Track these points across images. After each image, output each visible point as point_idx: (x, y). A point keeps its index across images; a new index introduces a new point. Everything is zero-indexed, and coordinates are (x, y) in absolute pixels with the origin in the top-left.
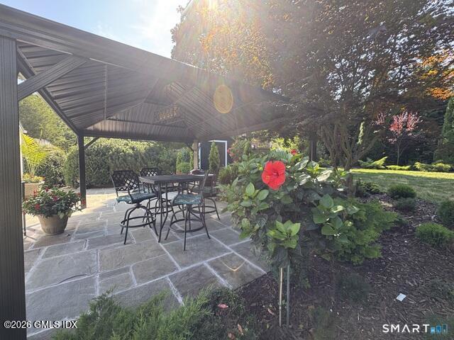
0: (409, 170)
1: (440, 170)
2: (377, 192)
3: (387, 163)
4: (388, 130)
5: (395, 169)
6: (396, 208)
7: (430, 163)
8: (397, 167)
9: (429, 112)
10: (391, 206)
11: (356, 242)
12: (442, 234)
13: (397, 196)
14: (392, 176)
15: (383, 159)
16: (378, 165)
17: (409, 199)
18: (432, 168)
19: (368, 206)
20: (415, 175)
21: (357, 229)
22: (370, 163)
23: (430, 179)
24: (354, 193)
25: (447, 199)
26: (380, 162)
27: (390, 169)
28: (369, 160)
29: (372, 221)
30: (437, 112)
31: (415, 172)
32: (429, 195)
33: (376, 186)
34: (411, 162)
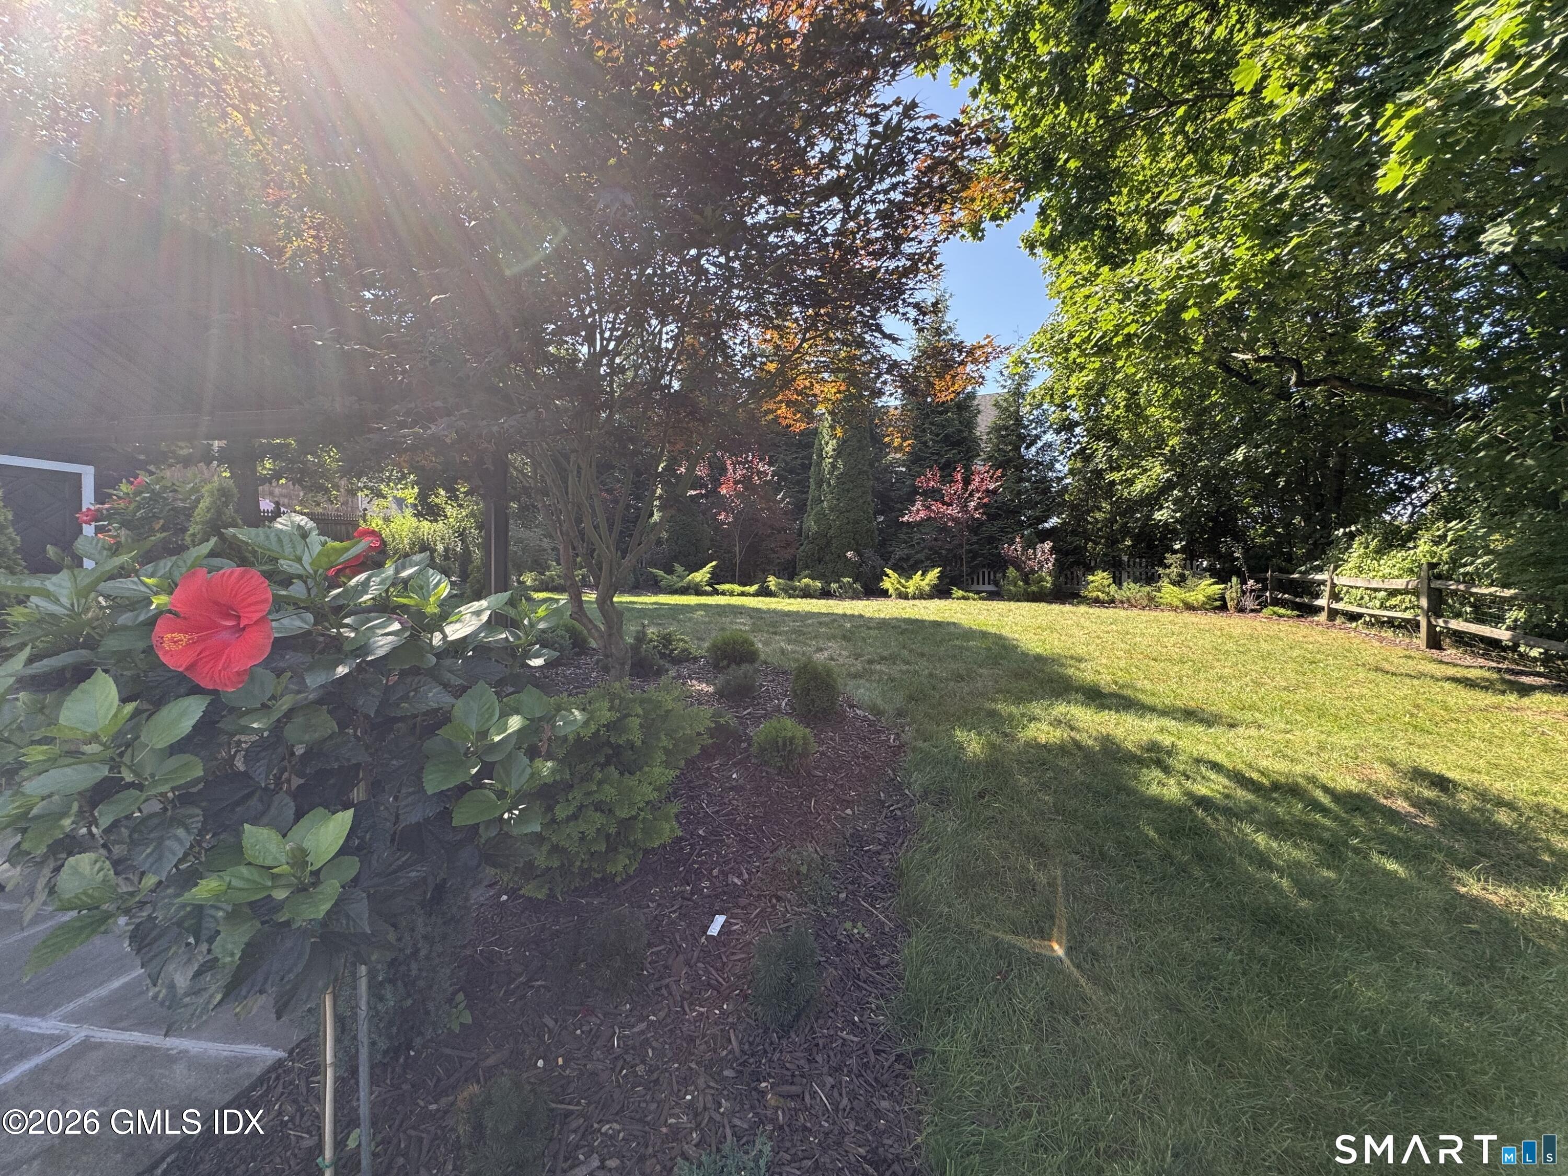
0: (757, 594)
1: (807, 594)
2: (685, 658)
3: (717, 578)
4: (715, 492)
5: (732, 594)
6: (720, 694)
7: (791, 578)
8: (737, 588)
9: (788, 459)
10: (711, 689)
11: (618, 813)
12: (792, 740)
13: (725, 662)
14: (722, 610)
15: (708, 568)
16: (697, 584)
17: (745, 667)
18: (794, 589)
19: (650, 701)
20: (764, 607)
21: (622, 774)
22: (682, 578)
23: (788, 614)
24: (627, 667)
25: (810, 658)
26: (701, 576)
27: (723, 593)
28: (679, 568)
29: (659, 739)
30: (799, 461)
31: (768, 599)
32: (783, 652)
33: (685, 641)
34: (760, 574)
